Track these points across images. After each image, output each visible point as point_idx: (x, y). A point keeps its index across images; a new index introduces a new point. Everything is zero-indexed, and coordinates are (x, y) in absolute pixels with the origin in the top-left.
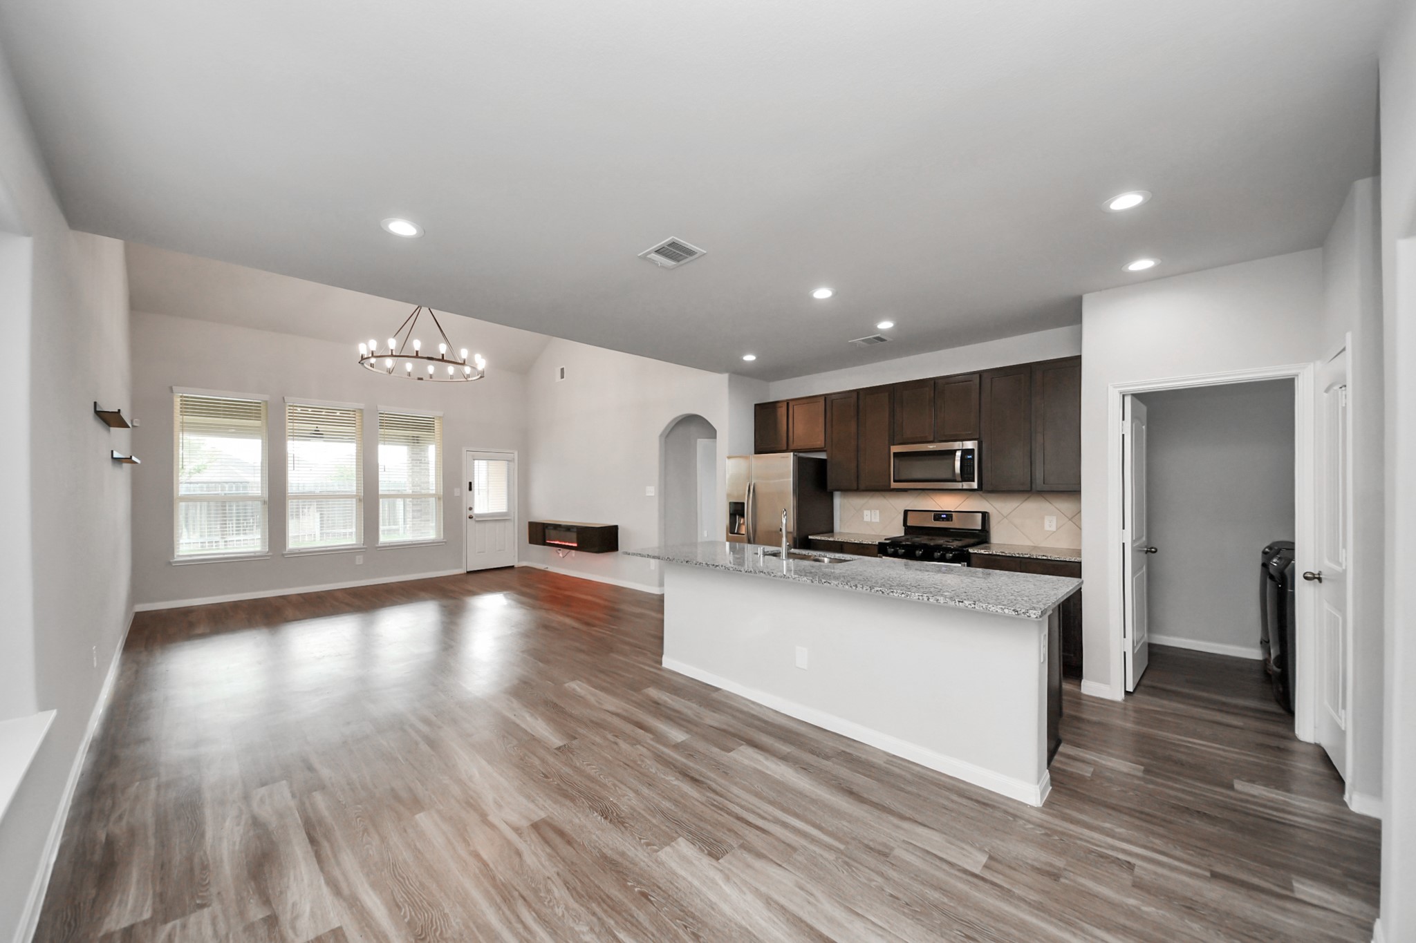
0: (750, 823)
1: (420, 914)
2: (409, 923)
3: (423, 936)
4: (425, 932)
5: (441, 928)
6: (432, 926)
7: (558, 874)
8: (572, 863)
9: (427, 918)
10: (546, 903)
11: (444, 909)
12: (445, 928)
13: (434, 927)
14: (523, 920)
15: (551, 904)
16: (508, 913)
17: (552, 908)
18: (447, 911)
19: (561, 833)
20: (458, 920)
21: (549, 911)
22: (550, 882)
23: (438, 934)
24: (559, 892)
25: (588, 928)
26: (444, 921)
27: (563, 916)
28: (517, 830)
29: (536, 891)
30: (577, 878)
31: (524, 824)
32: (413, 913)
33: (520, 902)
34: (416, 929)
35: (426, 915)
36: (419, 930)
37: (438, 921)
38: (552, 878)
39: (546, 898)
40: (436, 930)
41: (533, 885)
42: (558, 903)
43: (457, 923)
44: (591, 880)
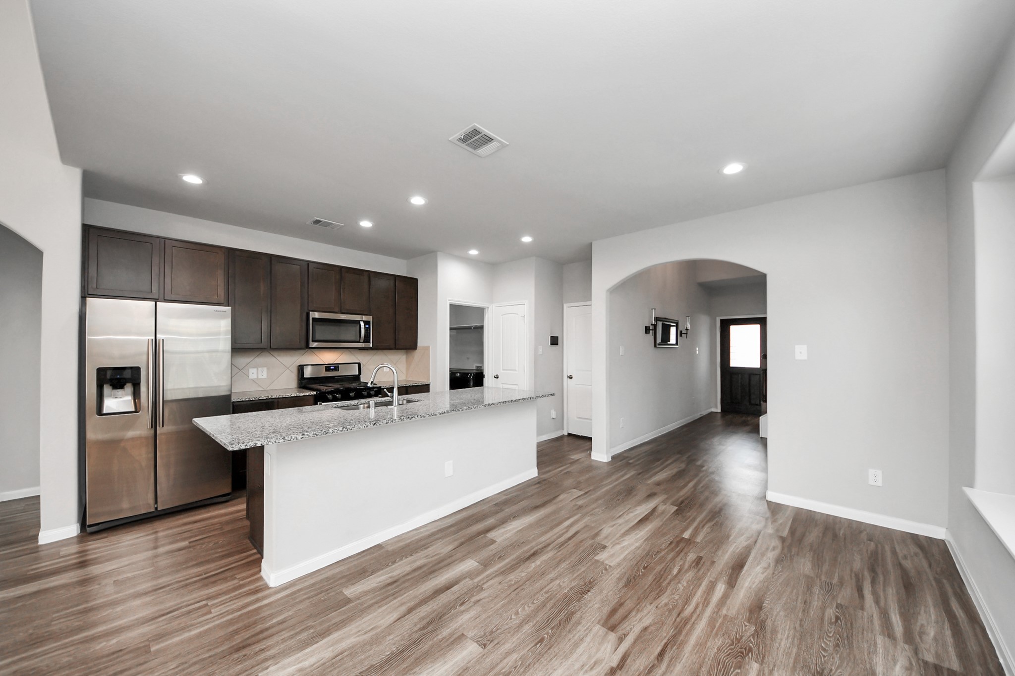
0: (571, 536)
1: (729, 664)
2: (740, 668)
3: (740, 654)
4: (737, 654)
5: (728, 647)
6: (731, 653)
7: (651, 604)
8: (638, 599)
9: (729, 659)
10: (675, 604)
11: (716, 653)
12: (726, 645)
13: (730, 651)
14: (693, 610)
15: (674, 601)
16: (694, 618)
17: (677, 600)
18: (715, 650)
19: (614, 611)
20: (716, 641)
21: (680, 601)
22: (659, 606)
23: (733, 647)
24: (664, 599)
25: (679, 584)
26: (722, 648)
27: (679, 595)
28: (621, 640)
29: (670, 611)
30: (649, 595)
31: (612, 637)
32: (732, 670)
33: (682, 615)
34: (739, 661)
35: (727, 661)
36: (739, 659)
37: (725, 651)
38: (656, 605)
39: (672, 604)
40: (731, 649)
41: (667, 613)
42: (672, 599)
43: (719, 641)
44: (647, 588)
